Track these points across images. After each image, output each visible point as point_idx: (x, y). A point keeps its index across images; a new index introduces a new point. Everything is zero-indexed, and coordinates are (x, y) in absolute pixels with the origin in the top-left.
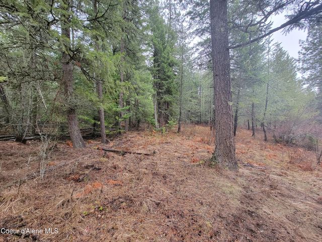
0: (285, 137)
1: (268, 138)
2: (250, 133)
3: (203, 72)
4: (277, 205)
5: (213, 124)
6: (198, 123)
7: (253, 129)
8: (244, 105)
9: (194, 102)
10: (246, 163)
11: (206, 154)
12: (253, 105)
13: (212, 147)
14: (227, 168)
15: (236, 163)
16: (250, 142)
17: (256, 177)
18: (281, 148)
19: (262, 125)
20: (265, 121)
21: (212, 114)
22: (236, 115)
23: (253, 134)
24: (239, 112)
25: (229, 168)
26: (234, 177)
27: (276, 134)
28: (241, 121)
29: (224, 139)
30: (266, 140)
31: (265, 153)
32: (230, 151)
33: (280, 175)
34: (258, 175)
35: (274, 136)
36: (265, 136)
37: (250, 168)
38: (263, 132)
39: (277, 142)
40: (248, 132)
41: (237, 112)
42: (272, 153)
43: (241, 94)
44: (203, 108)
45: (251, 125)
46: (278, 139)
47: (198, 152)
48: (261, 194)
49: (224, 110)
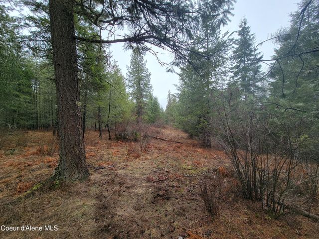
0: (123, 135)
1: (112, 137)
2: (97, 134)
3: (39, 61)
4: (126, 200)
5: (55, 127)
6: (33, 128)
7: (100, 130)
8: (91, 108)
9: (24, 98)
10: (97, 166)
11: (45, 171)
12: (99, 108)
13: (55, 159)
14: (77, 182)
15: (87, 171)
16: (98, 143)
17: (107, 178)
18: (121, 144)
19: (107, 126)
20: (109, 122)
21: (54, 115)
22: (84, 117)
23: (100, 135)
24: (86, 114)
25: (79, 180)
26: (85, 189)
27: (117, 133)
28: (89, 123)
29: (72, 146)
30: (110, 139)
31: (111, 151)
32: (80, 160)
33: (124, 168)
34: (108, 175)
35: (116, 135)
36: (110, 136)
37: (101, 170)
38: (107, 132)
39: (118, 139)
40: (96, 133)
41: (84, 114)
42: (116, 149)
43: (88, 96)
44: (40, 107)
45: (98, 127)
46: (118, 137)
47: (31, 171)
48: (114, 197)
49: (71, 112)
